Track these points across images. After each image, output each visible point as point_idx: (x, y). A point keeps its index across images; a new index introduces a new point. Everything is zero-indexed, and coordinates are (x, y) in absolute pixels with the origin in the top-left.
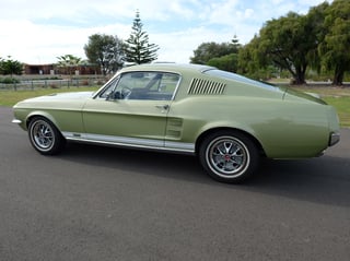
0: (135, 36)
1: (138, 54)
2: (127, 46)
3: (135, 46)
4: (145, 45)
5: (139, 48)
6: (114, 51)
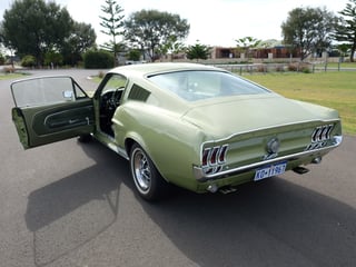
6: (320, 28)
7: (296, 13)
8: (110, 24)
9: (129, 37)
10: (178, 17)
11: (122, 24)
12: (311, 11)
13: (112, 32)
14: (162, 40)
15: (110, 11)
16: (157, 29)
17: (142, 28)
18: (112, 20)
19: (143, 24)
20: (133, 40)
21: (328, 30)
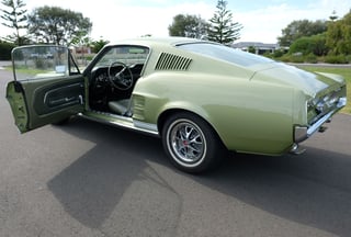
0: (218, 15)
1: (220, 33)
2: (210, 26)
3: (218, 25)
4: (228, 24)
5: (222, 27)
6: (197, 31)
7: (179, 18)
8: (12, 17)
9: (33, 31)
10: (81, 15)
11: (25, 18)
12: (189, 17)
13: (15, 25)
14: (66, 35)
15: (11, 4)
16: (61, 25)
17: (47, 24)
18: (14, 13)
19: (47, 19)
20: (38, 34)
21: (203, 33)
